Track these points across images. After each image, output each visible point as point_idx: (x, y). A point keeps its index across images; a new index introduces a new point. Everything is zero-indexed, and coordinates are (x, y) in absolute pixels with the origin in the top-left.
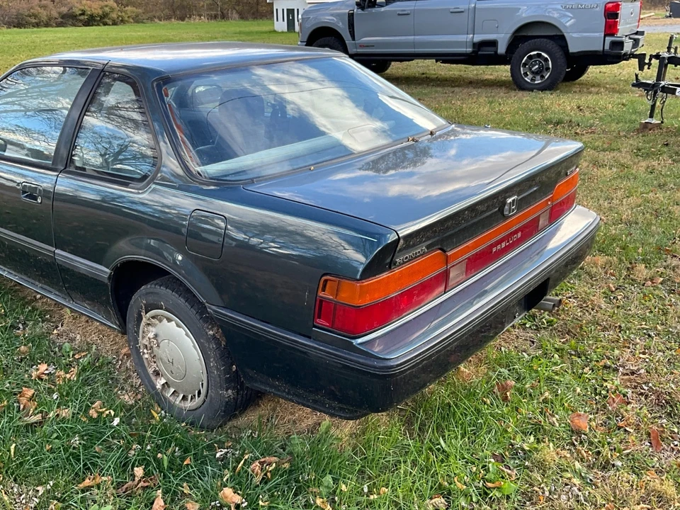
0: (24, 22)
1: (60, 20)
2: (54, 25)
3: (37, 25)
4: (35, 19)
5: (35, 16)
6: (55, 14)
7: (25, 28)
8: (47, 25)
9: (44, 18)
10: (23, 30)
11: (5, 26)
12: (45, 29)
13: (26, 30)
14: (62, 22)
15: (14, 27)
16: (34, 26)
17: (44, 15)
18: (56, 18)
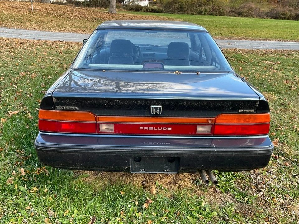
0: (279, 17)
1: (295, 17)
2: (292, 19)
3: (284, 19)
4: (284, 16)
5: (284, 14)
6: (294, 14)
7: (278, 19)
8: (288, 19)
9: (288, 15)
10: (277, 20)
11: (270, 18)
12: (287, 20)
13: (278, 20)
14: (296, 18)
15: (274, 18)
16: (282, 19)
17: (288, 14)
18: (294, 16)
